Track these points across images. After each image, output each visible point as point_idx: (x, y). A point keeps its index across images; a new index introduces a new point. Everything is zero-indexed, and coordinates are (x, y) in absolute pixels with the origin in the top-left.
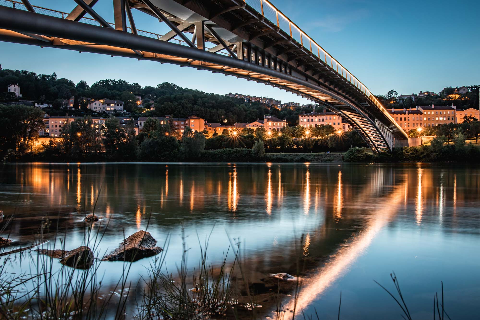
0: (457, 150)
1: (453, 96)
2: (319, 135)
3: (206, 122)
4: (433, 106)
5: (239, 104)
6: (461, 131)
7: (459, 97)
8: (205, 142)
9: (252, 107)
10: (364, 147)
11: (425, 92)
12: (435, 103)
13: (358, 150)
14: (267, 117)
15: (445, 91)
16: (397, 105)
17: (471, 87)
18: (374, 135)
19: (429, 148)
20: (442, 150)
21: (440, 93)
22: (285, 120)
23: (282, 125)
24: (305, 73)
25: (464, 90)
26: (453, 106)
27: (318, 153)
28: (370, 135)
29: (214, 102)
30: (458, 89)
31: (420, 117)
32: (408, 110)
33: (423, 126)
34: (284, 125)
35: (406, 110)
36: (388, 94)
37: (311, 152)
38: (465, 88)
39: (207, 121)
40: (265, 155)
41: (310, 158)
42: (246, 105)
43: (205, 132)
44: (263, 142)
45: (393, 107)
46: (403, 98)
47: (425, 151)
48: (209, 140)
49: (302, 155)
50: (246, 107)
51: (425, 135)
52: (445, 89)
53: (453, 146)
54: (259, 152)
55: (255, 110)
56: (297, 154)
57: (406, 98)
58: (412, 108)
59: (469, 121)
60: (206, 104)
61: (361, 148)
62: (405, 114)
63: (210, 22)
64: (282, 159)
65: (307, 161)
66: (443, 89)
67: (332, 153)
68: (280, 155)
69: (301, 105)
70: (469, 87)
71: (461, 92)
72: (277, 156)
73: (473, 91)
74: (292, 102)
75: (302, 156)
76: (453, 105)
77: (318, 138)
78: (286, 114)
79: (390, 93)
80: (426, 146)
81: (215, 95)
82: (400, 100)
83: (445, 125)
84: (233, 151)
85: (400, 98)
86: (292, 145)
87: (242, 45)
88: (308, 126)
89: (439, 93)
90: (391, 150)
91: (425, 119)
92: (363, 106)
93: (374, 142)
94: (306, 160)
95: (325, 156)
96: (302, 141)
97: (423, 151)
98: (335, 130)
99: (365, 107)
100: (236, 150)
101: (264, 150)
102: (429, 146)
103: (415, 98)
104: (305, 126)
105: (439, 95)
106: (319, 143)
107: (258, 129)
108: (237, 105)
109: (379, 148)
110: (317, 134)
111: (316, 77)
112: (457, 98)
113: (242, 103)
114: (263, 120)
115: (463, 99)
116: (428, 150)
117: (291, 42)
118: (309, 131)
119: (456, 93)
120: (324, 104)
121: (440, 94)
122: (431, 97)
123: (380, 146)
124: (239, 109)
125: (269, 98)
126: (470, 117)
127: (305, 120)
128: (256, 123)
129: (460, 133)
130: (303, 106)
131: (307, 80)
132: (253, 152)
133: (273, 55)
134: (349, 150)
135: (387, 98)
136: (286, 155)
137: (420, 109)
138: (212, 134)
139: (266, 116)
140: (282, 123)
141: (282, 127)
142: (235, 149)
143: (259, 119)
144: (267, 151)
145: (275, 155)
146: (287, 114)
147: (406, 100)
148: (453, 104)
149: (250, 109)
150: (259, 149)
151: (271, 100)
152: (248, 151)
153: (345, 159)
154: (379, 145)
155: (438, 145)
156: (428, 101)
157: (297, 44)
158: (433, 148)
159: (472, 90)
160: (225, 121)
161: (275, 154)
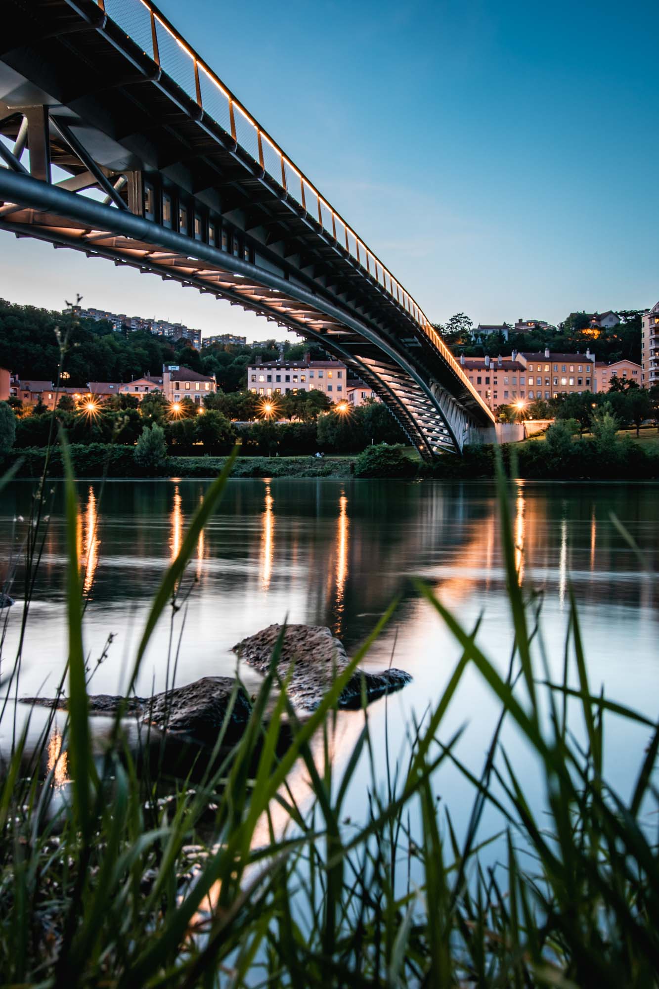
0: (600, 450)
1: (589, 331)
2: (294, 414)
3: (15, 378)
4: (547, 354)
5: (99, 334)
6: (608, 410)
7: (599, 335)
8: (15, 427)
9: (133, 344)
10: (401, 443)
11: (528, 322)
12: (552, 346)
13: (387, 450)
14: (170, 368)
15: (573, 321)
16: (469, 348)
17: (625, 314)
18: (424, 414)
19: (542, 447)
20: (570, 451)
21: (561, 324)
22: (214, 378)
23: (207, 388)
24: (285, 259)
25: (611, 320)
26: (588, 355)
27: (293, 458)
28: (415, 415)
29: (34, 327)
30: (599, 318)
31: (520, 378)
32: (494, 359)
33: (526, 398)
34: (212, 389)
35: (491, 361)
36: (450, 323)
37: (277, 454)
38: (612, 316)
39: (17, 376)
40: (168, 460)
41: (277, 469)
42: (117, 339)
43: (15, 402)
44: (162, 430)
45: (462, 352)
46: (483, 332)
47: (534, 453)
48: (25, 423)
49: (257, 460)
50: (117, 344)
51: (531, 418)
52: (572, 315)
53: (591, 445)
54: (152, 454)
55: (140, 350)
56: (245, 458)
57: (490, 332)
58: (503, 356)
59: (622, 388)
60: (16, 331)
61: (395, 446)
62: (488, 369)
63: (66, 111)
64: (210, 469)
65: (268, 475)
66: (568, 316)
67: (327, 458)
68: (204, 461)
69: (249, 342)
70: (621, 314)
71: (603, 324)
72: (196, 463)
73: (629, 324)
74: (228, 336)
75: (257, 465)
76: (588, 352)
77: (293, 421)
78: (215, 363)
79: (456, 319)
80: (536, 442)
81: (38, 310)
82: (476, 336)
83: (575, 395)
84: (87, 451)
85: (477, 333)
86: (232, 437)
87: (140, 179)
88: (269, 392)
89: (558, 324)
90: (461, 449)
91: (531, 382)
92: (405, 347)
93: (425, 430)
94: (267, 472)
95: (311, 463)
96: (256, 428)
97: (529, 453)
98: (333, 403)
99: (411, 349)
100: (96, 447)
101: (164, 448)
102: (542, 443)
103: (509, 334)
104: (261, 392)
105: (558, 329)
106: (297, 434)
107: (148, 397)
108: (96, 336)
109: (434, 445)
110: (291, 412)
111: (307, 272)
112: (596, 337)
113: (106, 334)
114: (160, 374)
115: (608, 339)
116: (541, 450)
117: (260, 180)
118: (272, 404)
119: (595, 327)
120: (317, 340)
121: (561, 328)
122: (542, 331)
123: (437, 440)
124: (100, 346)
125: (172, 321)
126: (622, 380)
127: (262, 379)
128: (142, 382)
129: (607, 413)
130: (254, 345)
131: (286, 278)
132: (137, 453)
133: (214, 209)
134: (367, 451)
135: (448, 331)
136: (218, 461)
137: (520, 358)
138: (32, 409)
139: (167, 366)
140: (207, 384)
141: (208, 394)
142: (92, 445)
143: (149, 374)
144: (173, 451)
145: (191, 461)
146: (218, 363)
147: (489, 337)
148: (590, 350)
149: (128, 348)
150: (153, 447)
151: (179, 328)
152: (127, 450)
153: (357, 470)
154: (434, 439)
155: (561, 440)
156: (536, 342)
157: (274, 185)
158: (551, 447)
159: (626, 320)
160: (66, 375)
161: (193, 458)
